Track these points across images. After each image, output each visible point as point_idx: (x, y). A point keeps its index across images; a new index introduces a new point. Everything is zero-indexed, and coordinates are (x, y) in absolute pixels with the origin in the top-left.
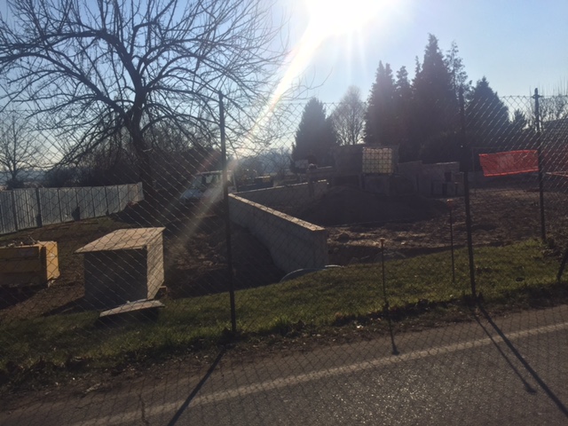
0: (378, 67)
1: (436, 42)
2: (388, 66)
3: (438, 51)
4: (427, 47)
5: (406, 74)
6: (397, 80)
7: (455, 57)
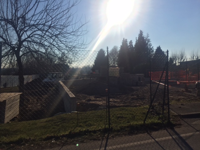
0: (123, 40)
1: (142, 33)
2: (126, 40)
3: (143, 36)
4: (139, 34)
5: (132, 43)
6: (129, 44)
7: (148, 38)
